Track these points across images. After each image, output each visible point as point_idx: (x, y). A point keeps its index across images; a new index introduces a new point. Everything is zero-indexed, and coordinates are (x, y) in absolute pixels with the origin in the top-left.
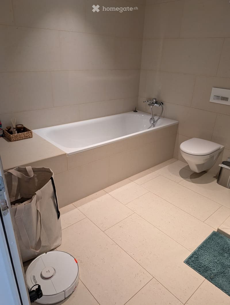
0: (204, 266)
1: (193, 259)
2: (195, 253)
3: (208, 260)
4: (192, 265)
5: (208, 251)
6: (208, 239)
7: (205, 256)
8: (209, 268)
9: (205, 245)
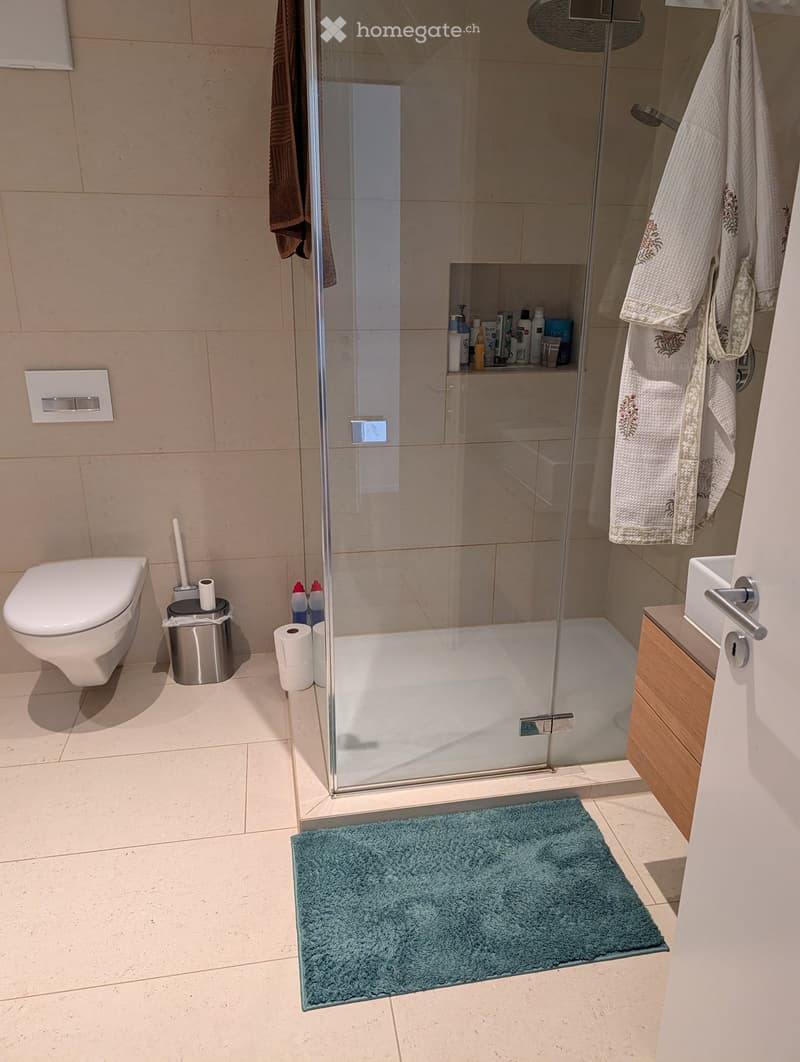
0: (358, 965)
1: (318, 974)
2: (306, 951)
3: (350, 936)
4: (330, 994)
5: (327, 910)
6: (299, 873)
7: (336, 931)
8: (372, 957)
9: (309, 900)
